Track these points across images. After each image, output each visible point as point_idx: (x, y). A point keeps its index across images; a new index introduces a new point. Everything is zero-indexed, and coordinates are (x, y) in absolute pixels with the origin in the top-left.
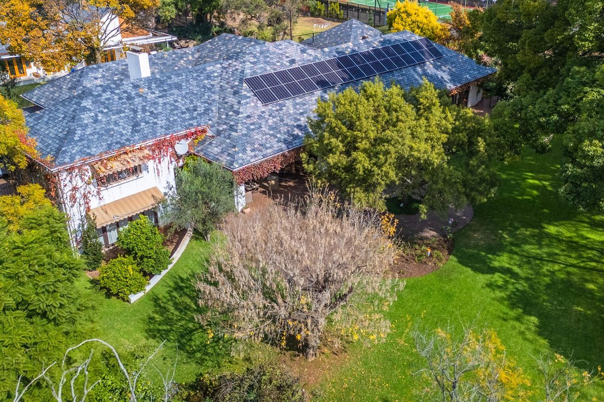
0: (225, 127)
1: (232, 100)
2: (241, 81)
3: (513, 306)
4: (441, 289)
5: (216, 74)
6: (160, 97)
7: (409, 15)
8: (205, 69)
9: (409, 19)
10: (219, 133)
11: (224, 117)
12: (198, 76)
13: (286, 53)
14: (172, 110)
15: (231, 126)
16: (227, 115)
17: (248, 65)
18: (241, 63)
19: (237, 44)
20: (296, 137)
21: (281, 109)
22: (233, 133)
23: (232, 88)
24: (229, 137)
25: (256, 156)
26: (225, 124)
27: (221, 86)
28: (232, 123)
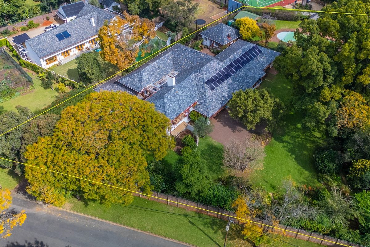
0: (202, 101)
1: (202, 90)
2: (204, 82)
3: (289, 152)
4: (271, 150)
5: (194, 79)
6: (182, 93)
7: (246, 25)
8: (190, 78)
9: (246, 27)
10: (201, 103)
11: (201, 97)
12: (189, 81)
13: (214, 66)
14: (187, 97)
15: (205, 101)
16: (202, 96)
17: (204, 75)
18: (201, 75)
19: (188, 53)
20: (223, 101)
21: (217, 91)
22: (206, 104)
23: (201, 85)
24: (205, 105)
25: (214, 111)
26: (202, 100)
27: (197, 84)
28: (205, 100)
